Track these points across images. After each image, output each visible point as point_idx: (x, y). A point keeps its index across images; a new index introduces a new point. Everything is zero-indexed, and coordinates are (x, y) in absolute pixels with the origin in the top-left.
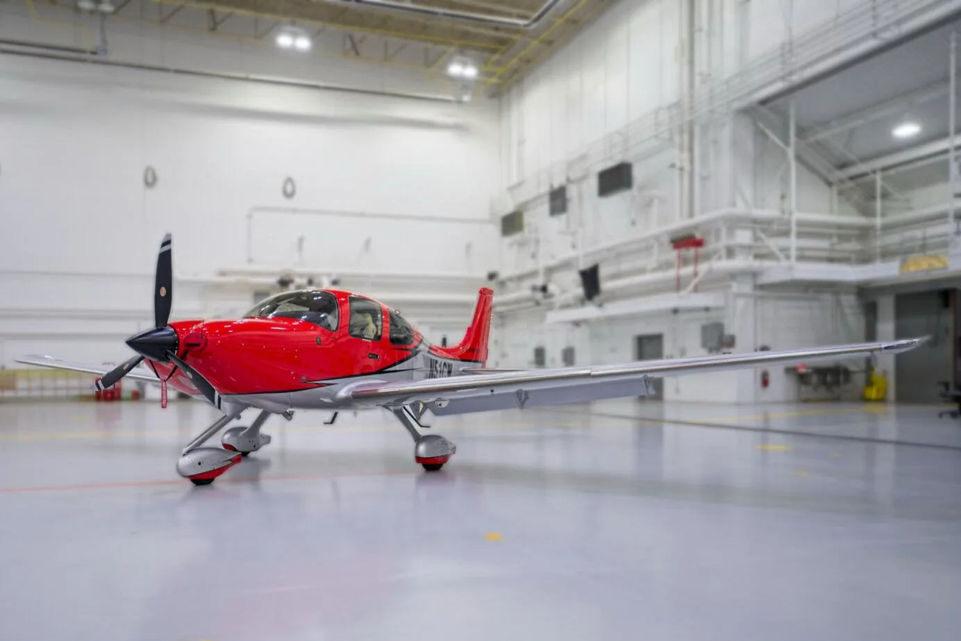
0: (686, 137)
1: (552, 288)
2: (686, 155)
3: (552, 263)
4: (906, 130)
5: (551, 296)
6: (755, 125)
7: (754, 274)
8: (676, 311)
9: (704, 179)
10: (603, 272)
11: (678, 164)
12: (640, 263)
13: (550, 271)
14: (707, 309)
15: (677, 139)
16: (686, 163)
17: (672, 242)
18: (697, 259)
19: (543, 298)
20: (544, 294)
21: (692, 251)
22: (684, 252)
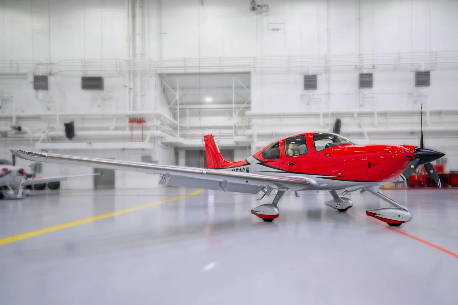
0: (131, 75)
1: (24, 128)
2: (132, 83)
3: (21, 114)
4: (209, 99)
5: (25, 133)
7: (161, 138)
8: (124, 149)
9: (142, 96)
11: (127, 85)
12: (106, 125)
14: (143, 150)
15: (127, 75)
16: (132, 87)
17: (130, 119)
18: (143, 129)
19: (16, 133)
20: (17, 131)
21: (140, 125)
22: (135, 125)
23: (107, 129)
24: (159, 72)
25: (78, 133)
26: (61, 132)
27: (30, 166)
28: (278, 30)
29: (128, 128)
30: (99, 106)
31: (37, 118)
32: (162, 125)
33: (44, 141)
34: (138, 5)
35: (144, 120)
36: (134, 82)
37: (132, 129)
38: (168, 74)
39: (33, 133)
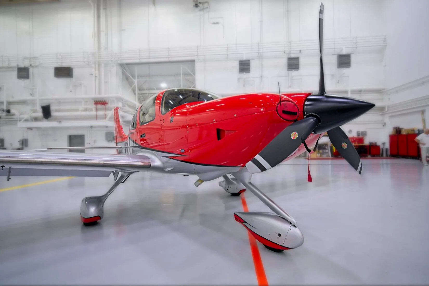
0: (97, 66)
1: (13, 111)
2: (97, 72)
3: (11, 100)
5: (13, 115)
6: (123, 70)
7: (123, 117)
8: (92, 127)
9: (106, 82)
10: (53, 108)
11: (94, 74)
12: (76, 107)
13: (9, 103)
14: (107, 127)
15: (93, 65)
16: (97, 75)
17: (95, 102)
18: (105, 109)
19: (7, 115)
20: (7, 113)
21: (103, 106)
22: (99, 106)
23: (77, 110)
24: (119, 62)
25: (53, 114)
26: (40, 114)
27: (19, 141)
28: (217, 23)
29: (94, 109)
30: (71, 91)
31: (23, 102)
32: (123, 106)
33: (26, 120)
34: (102, 8)
35: (106, 102)
36: (99, 70)
37: (97, 110)
38: (127, 64)
39: (21, 114)
